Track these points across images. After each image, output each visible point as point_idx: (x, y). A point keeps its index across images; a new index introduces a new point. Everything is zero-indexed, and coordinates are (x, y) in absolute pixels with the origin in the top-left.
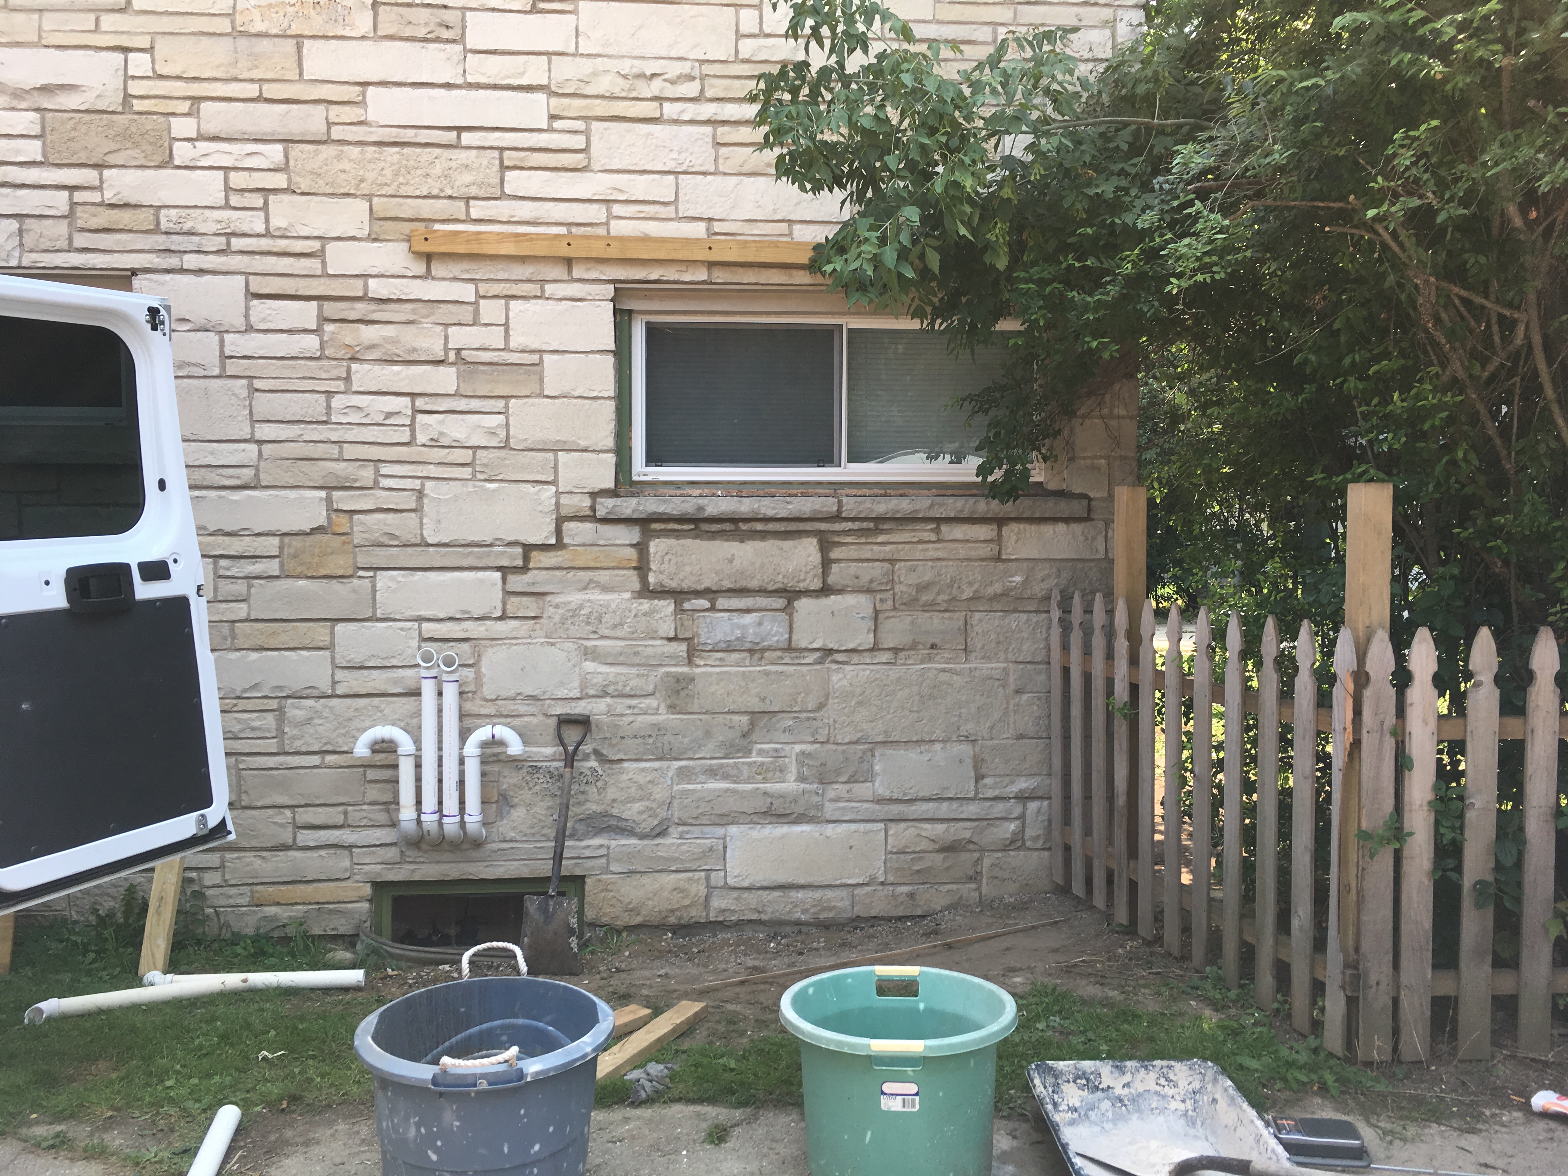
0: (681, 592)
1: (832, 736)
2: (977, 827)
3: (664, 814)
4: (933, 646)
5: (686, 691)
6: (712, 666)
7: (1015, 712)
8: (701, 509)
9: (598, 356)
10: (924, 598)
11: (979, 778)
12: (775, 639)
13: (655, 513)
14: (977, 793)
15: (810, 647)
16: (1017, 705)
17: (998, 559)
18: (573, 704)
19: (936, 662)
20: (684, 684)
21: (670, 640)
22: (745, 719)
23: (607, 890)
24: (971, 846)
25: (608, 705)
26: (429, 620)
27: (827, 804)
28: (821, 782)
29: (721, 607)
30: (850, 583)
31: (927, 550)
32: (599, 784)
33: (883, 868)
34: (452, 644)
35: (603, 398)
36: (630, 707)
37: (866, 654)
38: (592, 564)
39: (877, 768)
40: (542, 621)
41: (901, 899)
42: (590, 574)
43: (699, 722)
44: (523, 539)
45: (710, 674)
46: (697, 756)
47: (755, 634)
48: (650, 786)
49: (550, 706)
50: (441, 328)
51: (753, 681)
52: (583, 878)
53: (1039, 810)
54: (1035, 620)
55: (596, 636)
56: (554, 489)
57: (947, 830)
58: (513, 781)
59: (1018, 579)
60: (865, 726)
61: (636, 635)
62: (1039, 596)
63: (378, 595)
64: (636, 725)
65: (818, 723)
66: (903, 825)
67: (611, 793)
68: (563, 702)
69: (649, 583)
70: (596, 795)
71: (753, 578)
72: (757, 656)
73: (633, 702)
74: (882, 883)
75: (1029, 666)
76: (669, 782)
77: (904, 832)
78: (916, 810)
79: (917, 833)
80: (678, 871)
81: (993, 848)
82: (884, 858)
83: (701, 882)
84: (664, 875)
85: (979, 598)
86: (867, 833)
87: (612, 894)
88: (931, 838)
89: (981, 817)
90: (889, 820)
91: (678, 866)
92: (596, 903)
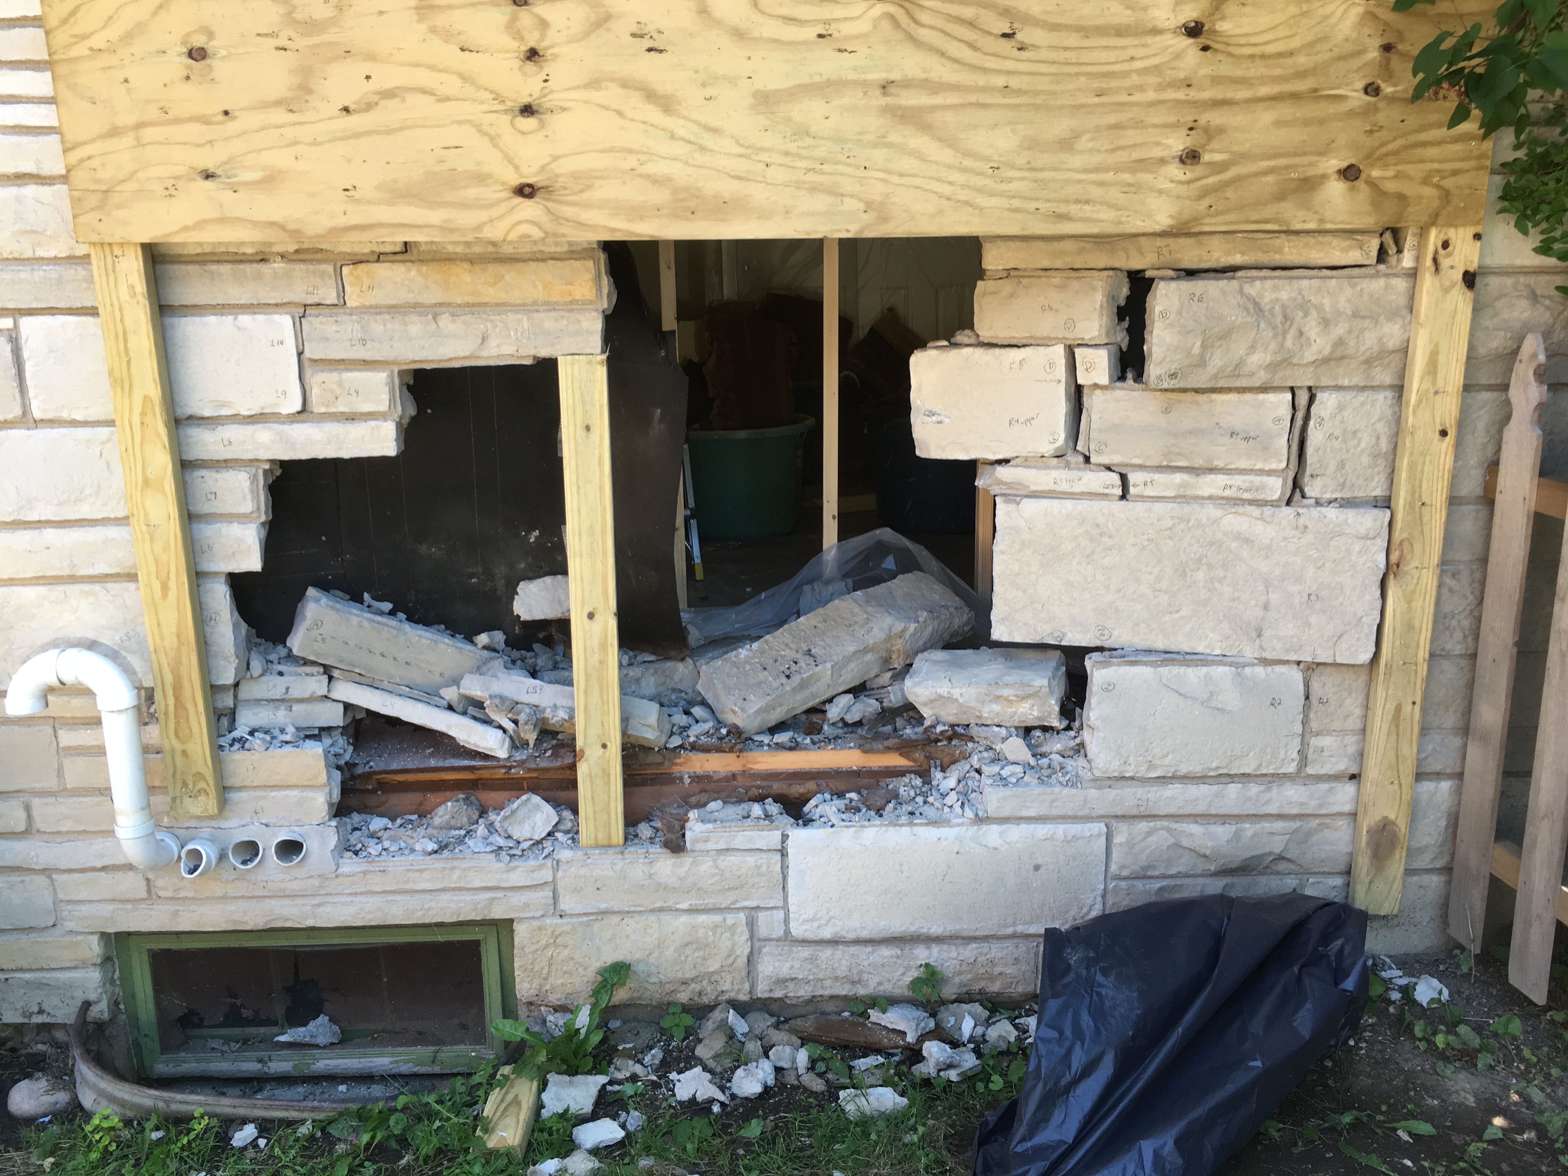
2: (1296, 830)
10: (1219, 361)
11: (1309, 735)
14: (1302, 766)
23: (556, 946)
24: (1282, 866)
33: (1099, 906)
52: (509, 922)
57: (1234, 836)
63: (29, 371)
66: (1144, 826)
77: (1144, 839)
78: (1173, 798)
79: (1172, 841)
80: (693, 911)
81: (1326, 869)
82: (1102, 887)
83: (739, 930)
84: (666, 918)
85: (1343, 357)
86: (1071, 841)
87: (566, 952)
88: (1202, 852)
89: (1307, 812)
90: (1116, 817)
91: (694, 902)
92: (536, 969)
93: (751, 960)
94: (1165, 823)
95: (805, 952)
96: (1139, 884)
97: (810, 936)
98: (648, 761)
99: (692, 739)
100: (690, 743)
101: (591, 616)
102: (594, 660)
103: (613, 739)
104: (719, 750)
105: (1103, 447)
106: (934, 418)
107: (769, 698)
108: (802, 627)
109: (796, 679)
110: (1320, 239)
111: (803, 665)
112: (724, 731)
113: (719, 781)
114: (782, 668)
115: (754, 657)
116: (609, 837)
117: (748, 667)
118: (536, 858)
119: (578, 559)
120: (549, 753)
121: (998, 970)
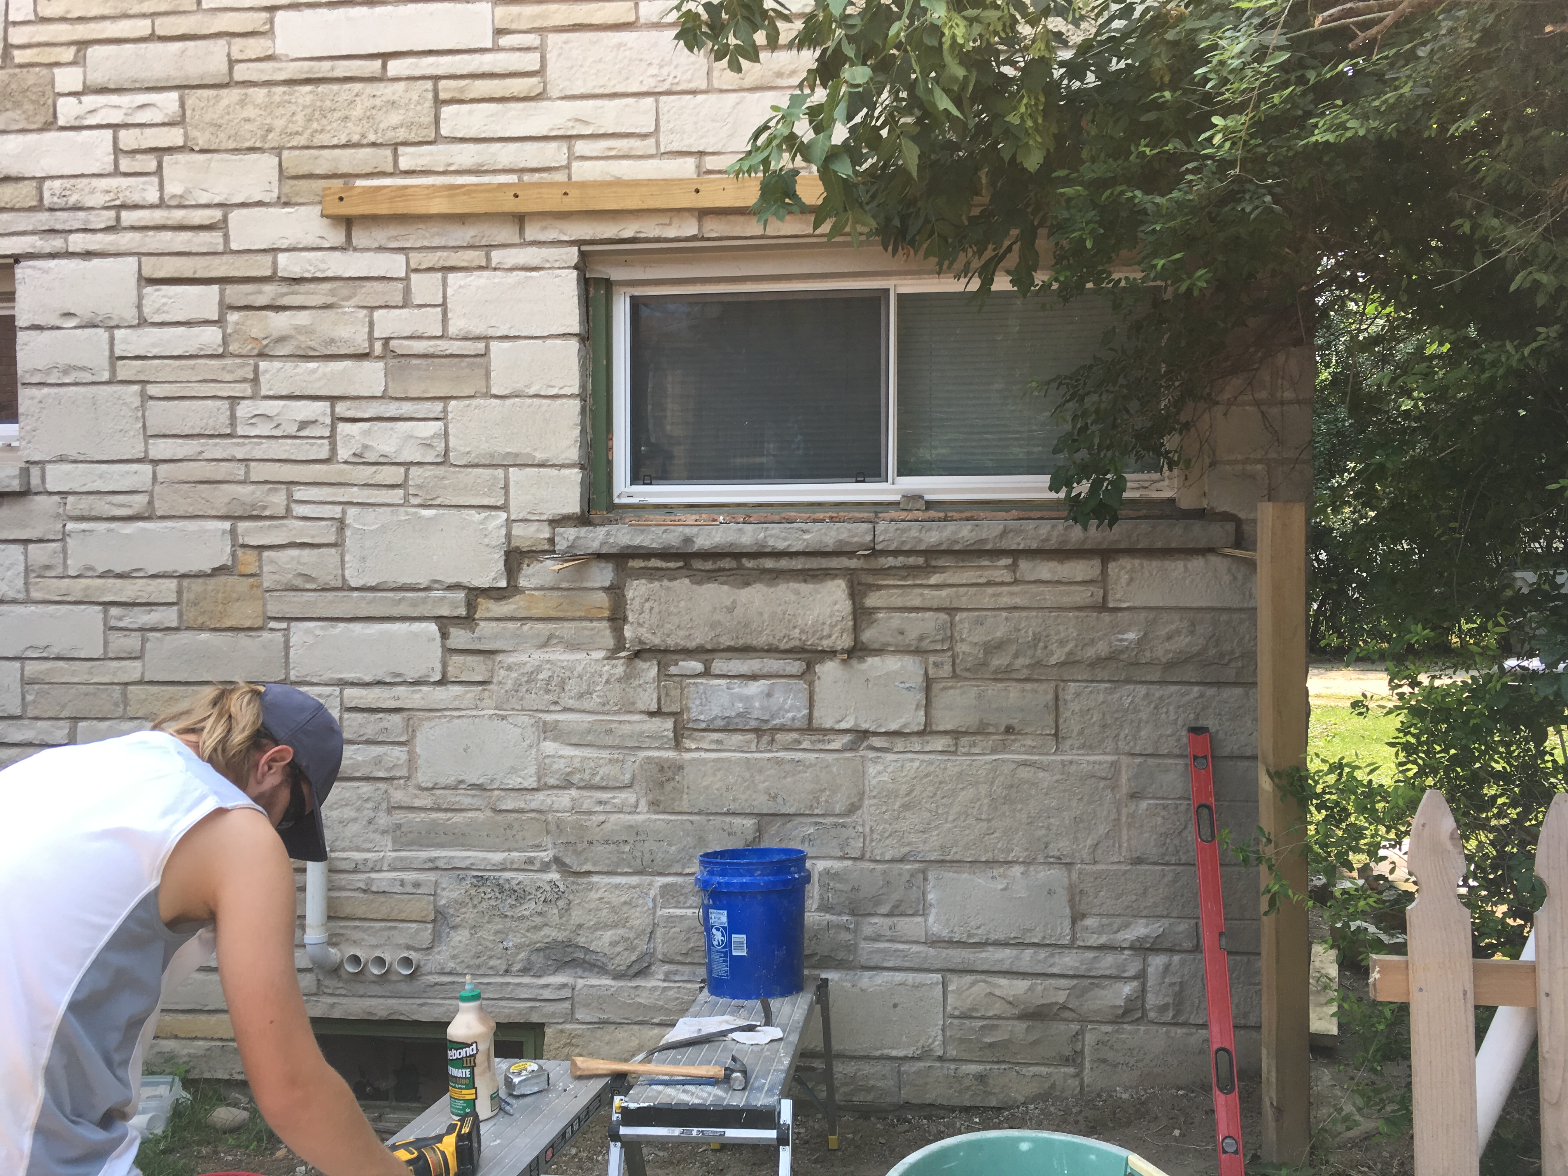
0: (666, 651)
1: (868, 850)
2: (1074, 987)
3: (643, 947)
4: (1009, 730)
5: (672, 784)
6: (706, 750)
7: (1130, 826)
8: (688, 540)
9: (558, 342)
10: (998, 661)
11: (1076, 918)
12: (790, 715)
13: (629, 547)
14: (1074, 939)
15: (837, 727)
16: (1132, 816)
17: (1103, 607)
18: (529, 797)
19: (1012, 752)
20: (670, 774)
21: (651, 714)
22: (749, 823)
23: (570, 1044)
24: (1067, 1014)
25: (573, 799)
26: (353, 684)
27: (863, 944)
28: (853, 913)
29: (718, 672)
30: (891, 640)
31: (999, 595)
32: (561, 903)
33: (940, 1038)
34: (381, 715)
35: (565, 396)
36: (600, 802)
37: (914, 739)
38: (553, 614)
39: (930, 897)
40: (491, 687)
41: (967, 1082)
42: (551, 626)
43: (688, 826)
44: (465, 580)
45: (704, 761)
46: (687, 871)
47: (762, 708)
48: (625, 908)
49: (499, 799)
50: (365, 312)
51: (760, 771)
52: (542, 1025)
53: (1167, 968)
54: (1157, 695)
55: (558, 708)
56: (504, 515)
57: (1031, 989)
58: (455, 895)
59: (1131, 636)
60: (913, 838)
61: (607, 708)
62: (1164, 660)
63: (292, 652)
64: (608, 827)
65: (850, 832)
66: (969, 978)
67: (577, 916)
68: (516, 794)
69: (625, 639)
70: (556, 918)
71: (761, 632)
72: (766, 738)
73: (605, 796)
74: (940, 1059)
75: (1151, 761)
76: (651, 905)
77: (969, 988)
78: (987, 958)
79: (989, 991)
82: (942, 1023)
84: (645, 1028)
85: (1074, 662)
86: (917, 986)
87: (578, 1050)
88: (1009, 1000)
89: (1080, 973)
90: (948, 970)
91: (663, 1017)
94: (983, 977)
96: (967, 1022)
105: (939, 720)
121: (871, 1083)
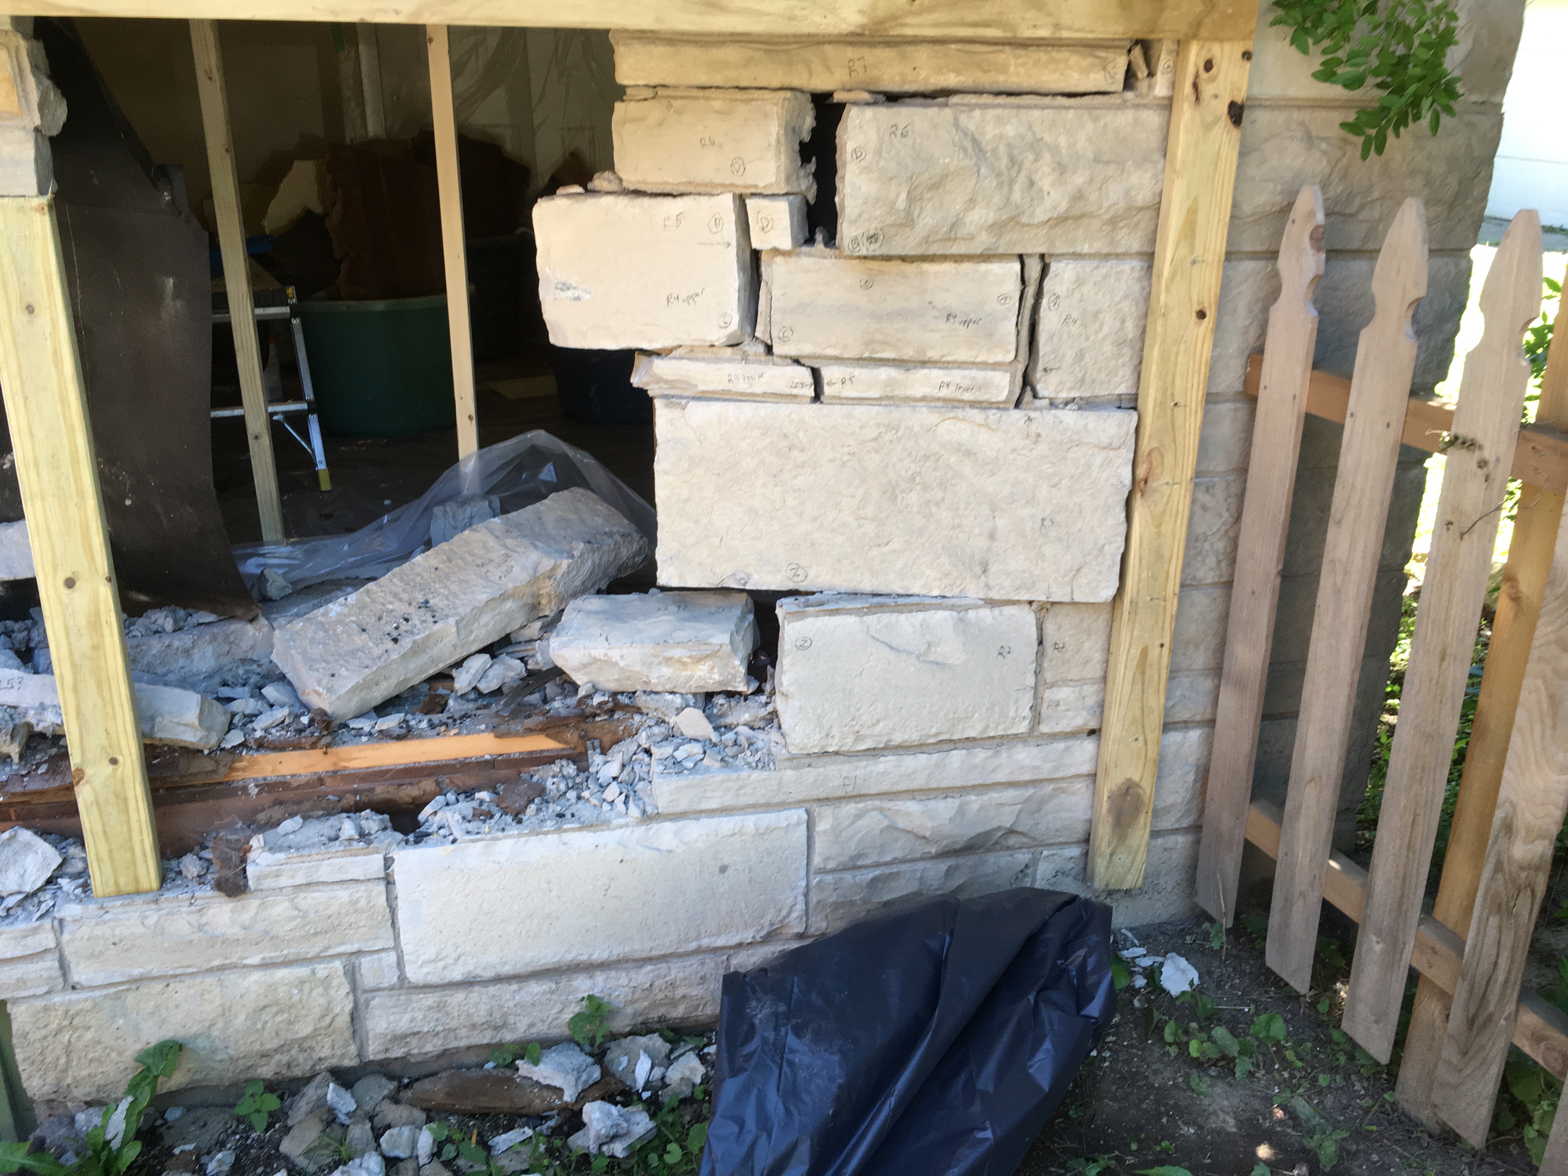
2: (1028, 800)
10: (934, 216)
11: (1043, 687)
14: (1035, 724)
23: (73, 1028)
24: (1013, 841)
33: (801, 905)
57: (959, 812)
66: (851, 808)
74: (800, 937)
77: (853, 823)
78: (885, 773)
79: (886, 823)
80: (266, 965)
81: (1062, 839)
82: (804, 884)
83: (335, 982)
84: (231, 978)
85: (1083, 216)
86: (764, 833)
87: (89, 1035)
88: (922, 833)
89: (1040, 777)
90: (819, 800)
91: (268, 955)
92: (49, 1059)
93: (355, 1017)
94: (877, 803)
95: (430, 999)
96: (848, 877)
97: (433, 979)
98: (193, 770)
99: (258, 734)
100: (256, 740)
101: (70, 583)
102: (84, 644)
103: (125, 751)
104: (297, 747)
105: (788, 334)
106: (570, 293)
107: (367, 671)
108: (418, 570)
109: (406, 643)
110: (1055, 54)
111: (417, 622)
112: (305, 720)
113: (298, 787)
114: (389, 628)
115: (350, 615)
116: (137, 880)
117: (340, 629)
118: (28, 918)
119: (38, 503)
120: (43, 769)
121: (680, 992)
